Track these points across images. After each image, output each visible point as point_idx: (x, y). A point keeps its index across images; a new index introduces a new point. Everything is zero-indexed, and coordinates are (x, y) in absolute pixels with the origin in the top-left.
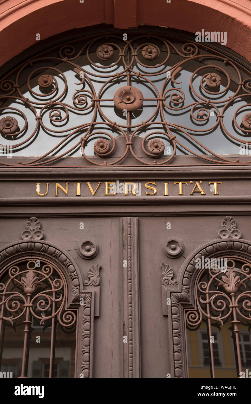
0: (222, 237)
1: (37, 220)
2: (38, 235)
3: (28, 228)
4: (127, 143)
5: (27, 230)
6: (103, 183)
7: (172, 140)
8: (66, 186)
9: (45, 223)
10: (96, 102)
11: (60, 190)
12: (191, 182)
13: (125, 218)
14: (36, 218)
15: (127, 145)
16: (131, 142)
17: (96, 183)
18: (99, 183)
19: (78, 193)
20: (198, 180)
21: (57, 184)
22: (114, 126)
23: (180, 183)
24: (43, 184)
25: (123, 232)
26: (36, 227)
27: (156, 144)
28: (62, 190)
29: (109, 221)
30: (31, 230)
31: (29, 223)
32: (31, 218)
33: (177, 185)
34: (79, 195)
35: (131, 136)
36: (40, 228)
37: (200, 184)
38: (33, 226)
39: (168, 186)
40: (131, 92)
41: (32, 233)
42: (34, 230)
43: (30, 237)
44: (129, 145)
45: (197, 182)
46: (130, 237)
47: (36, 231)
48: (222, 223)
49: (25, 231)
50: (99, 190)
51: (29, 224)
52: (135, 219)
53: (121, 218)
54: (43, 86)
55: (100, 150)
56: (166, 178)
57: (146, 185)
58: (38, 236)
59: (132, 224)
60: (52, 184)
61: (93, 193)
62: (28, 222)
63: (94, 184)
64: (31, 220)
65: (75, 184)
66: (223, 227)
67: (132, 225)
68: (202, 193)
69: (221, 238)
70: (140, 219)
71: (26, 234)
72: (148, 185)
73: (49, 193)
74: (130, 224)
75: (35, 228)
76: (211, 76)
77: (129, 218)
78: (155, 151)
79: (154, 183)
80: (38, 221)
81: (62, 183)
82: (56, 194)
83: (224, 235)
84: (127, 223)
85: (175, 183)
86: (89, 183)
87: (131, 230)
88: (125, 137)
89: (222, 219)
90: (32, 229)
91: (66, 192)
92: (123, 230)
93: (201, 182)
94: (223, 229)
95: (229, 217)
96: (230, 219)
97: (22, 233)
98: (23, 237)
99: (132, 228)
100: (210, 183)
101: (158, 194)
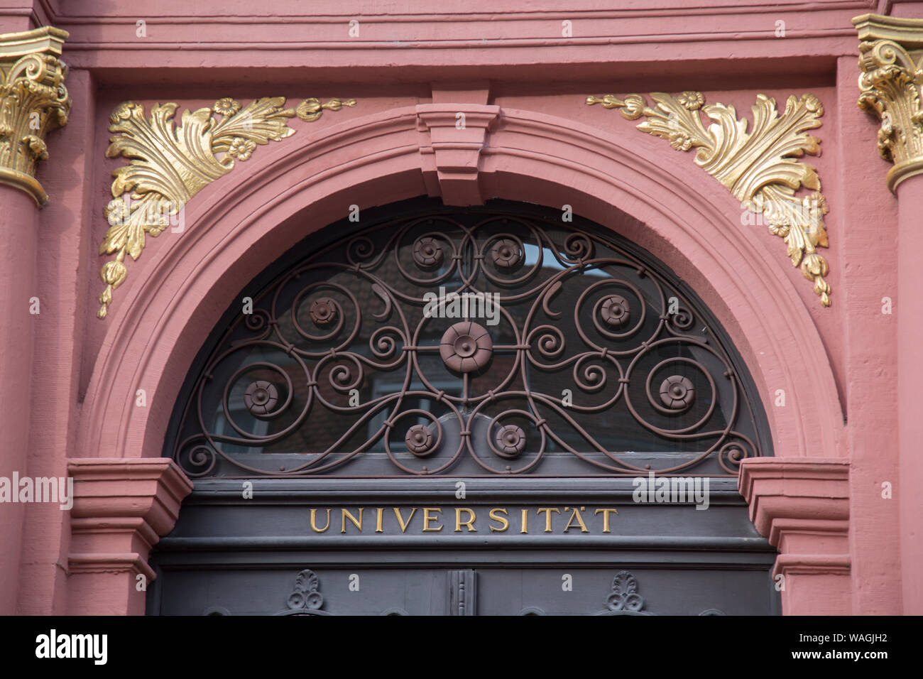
0: (612, 607)
1: (312, 575)
2: (314, 600)
3: (298, 588)
4: (463, 432)
5: (297, 592)
6: (420, 510)
7: (538, 427)
8: (358, 514)
9: (324, 578)
10: (410, 352)
11: (348, 523)
12: (566, 508)
13: (455, 572)
14: (311, 572)
15: (462, 435)
16: (470, 430)
17: (408, 509)
18: (414, 509)
19: (379, 529)
20: (578, 506)
21: (345, 511)
22: (440, 400)
23: (548, 510)
24: (322, 510)
25: (451, 597)
26: (311, 587)
27: (510, 437)
28: (352, 522)
29: (429, 576)
30: (303, 592)
31: (299, 580)
32: (303, 572)
33: (542, 514)
34: (381, 530)
35: (470, 416)
36: (318, 590)
37: (581, 513)
38: (307, 586)
39: (528, 514)
40: (470, 336)
41: (305, 597)
42: (308, 592)
43: (301, 604)
44: (465, 435)
45: (576, 510)
46: (463, 606)
47: (311, 593)
48: (613, 583)
49: (292, 593)
50: (414, 522)
51: (300, 582)
52: (470, 574)
53: (449, 572)
54: (318, 321)
55: (416, 446)
56: (525, 503)
57: (492, 515)
58: (315, 603)
59: (466, 582)
60: (335, 511)
61: (403, 528)
62: (299, 577)
63: (404, 510)
64: (302, 574)
65: (373, 512)
66: (615, 590)
67: (466, 585)
68: (584, 529)
69: (610, 610)
70: (482, 573)
71: (296, 600)
72: (495, 512)
73: (331, 528)
74: (463, 583)
75: (310, 590)
76: (611, 303)
77: (461, 572)
78: (508, 449)
79: (504, 510)
80: (315, 577)
81: (352, 509)
82: (343, 530)
83: (616, 604)
84: (458, 580)
85: (540, 509)
86: (396, 510)
87: (464, 593)
88: (458, 419)
89: (613, 576)
90: (304, 590)
91: (359, 524)
92: (452, 593)
93: (582, 508)
94: (614, 593)
95: (625, 572)
96: (626, 577)
97: (289, 597)
98: (291, 604)
99: (466, 591)
100: (597, 510)
101: (510, 529)
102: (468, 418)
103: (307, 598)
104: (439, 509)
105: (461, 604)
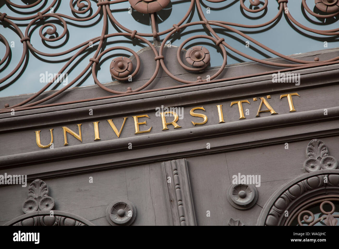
0: (310, 170)
1: (42, 183)
2: (46, 204)
3: (31, 196)
4: (157, 57)
5: (30, 199)
6: (130, 118)
7: (218, 45)
8: (78, 129)
9: (54, 185)
10: (104, 6)
11: (70, 137)
12: (254, 99)
13: (168, 163)
14: (41, 181)
15: (156, 60)
16: (162, 55)
17: (120, 119)
18: (125, 118)
19: (97, 137)
20: (264, 95)
21: (65, 128)
22: (134, 37)
23: (239, 103)
24: (45, 131)
25: (168, 183)
26: (42, 193)
27: (197, 53)
28: (73, 136)
29: (146, 169)
30: (35, 198)
31: (31, 189)
32: (33, 182)
33: (235, 106)
34: (99, 138)
35: (161, 47)
36: (49, 194)
37: (267, 100)
38: (38, 193)
39: (222, 108)
41: (38, 203)
42: (40, 198)
43: (35, 208)
44: (159, 59)
45: (262, 98)
46: (179, 188)
47: (43, 198)
48: (307, 151)
49: (26, 201)
50: (127, 128)
52: (182, 162)
53: (163, 163)
55: (119, 72)
56: (219, 99)
57: (192, 113)
58: (47, 206)
59: (179, 168)
60: (57, 130)
61: (118, 134)
62: (30, 187)
63: (117, 120)
64: (34, 184)
65: (90, 125)
66: (309, 156)
67: (179, 171)
68: (272, 112)
69: (309, 172)
70: (190, 160)
71: (30, 206)
72: (194, 111)
74: (176, 170)
75: (41, 195)
77: (173, 161)
78: (197, 64)
79: (202, 108)
80: (45, 184)
81: (72, 126)
82: (66, 142)
83: (313, 167)
84: (172, 168)
85: (232, 103)
86: (110, 121)
87: (178, 178)
88: (152, 49)
89: (306, 146)
90: (37, 197)
91: (79, 137)
92: (167, 179)
93: (268, 96)
94: (310, 158)
95: (316, 140)
96: (317, 144)
97: (23, 204)
98: (25, 210)
99: (180, 176)
100: (281, 96)
101: (209, 122)
102: (159, 48)
103: (39, 203)
104: (147, 115)
105: (177, 186)
